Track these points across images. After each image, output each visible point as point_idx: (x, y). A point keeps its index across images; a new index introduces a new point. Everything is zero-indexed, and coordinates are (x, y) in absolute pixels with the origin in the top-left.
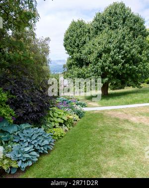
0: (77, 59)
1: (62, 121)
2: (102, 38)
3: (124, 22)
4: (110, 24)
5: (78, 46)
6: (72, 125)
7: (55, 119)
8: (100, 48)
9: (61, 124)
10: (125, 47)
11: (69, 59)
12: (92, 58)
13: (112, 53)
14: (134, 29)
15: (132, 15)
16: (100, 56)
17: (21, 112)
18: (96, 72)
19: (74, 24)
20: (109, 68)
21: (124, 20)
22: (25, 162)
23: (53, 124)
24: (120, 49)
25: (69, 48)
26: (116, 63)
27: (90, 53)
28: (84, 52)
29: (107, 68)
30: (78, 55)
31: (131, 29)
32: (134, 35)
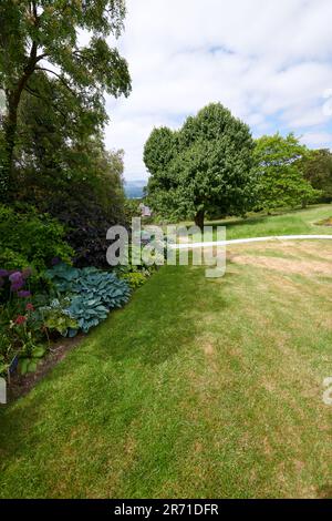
0: (161, 179)
3: (223, 130)
4: (206, 132)
5: (162, 162)
8: (195, 163)
9: (139, 268)
10: (226, 163)
11: (151, 179)
12: (181, 177)
13: (209, 171)
14: (237, 139)
15: (232, 120)
16: (193, 175)
17: (84, 251)
18: (187, 196)
19: (156, 132)
20: (205, 190)
21: (223, 127)
22: (89, 320)
24: (220, 166)
25: (151, 165)
26: (215, 183)
27: (179, 171)
28: (171, 169)
29: (202, 191)
30: (164, 173)
31: (232, 138)
32: (237, 148)
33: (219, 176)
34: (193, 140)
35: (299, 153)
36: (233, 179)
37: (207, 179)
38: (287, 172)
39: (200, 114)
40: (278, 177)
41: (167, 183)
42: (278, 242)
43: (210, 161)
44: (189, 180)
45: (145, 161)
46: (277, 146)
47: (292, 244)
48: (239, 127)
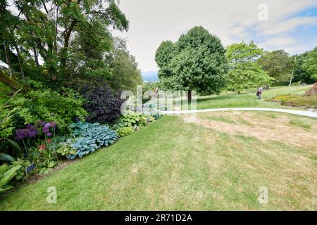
0: (165, 71)
1: (134, 122)
2: (185, 54)
3: (202, 42)
4: (191, 43)
5: (166, 61)
6: (144, 125)
7: (129, 120)
8: (183, 62)
9: (133, 124)
10: (204, 61)
11: (160, 71)
12: (175, 71)
13: (193, 66)
14: (212, 47)
15: (209, 36)
16: (182, 69)
18: (179, 81)
19: (164, 43)
20: (190, 78)
21: (203, 40)
23: (126, 124)
24: (200, 63)
25: (159, 63)
26: (197, 74)
27: (174, 66)
28: (170, 65)
29: (187, 78)
30: (166, 67)
31: (209, 47)
32: (211, 52)
33: (199, 70)
34: (183, 48)
35: (258, 54)
36: (209, 71)
37: (191, 71)
38: (250, 66)
39: (188, 33)
40: (244, 69)
41: (168, 74)
42: (231, 111)
43: (193, 60)
44: (180, 72)
45: (156, 60)
46: (243, 50)
47: (238, 113)
48: (214, 40)
